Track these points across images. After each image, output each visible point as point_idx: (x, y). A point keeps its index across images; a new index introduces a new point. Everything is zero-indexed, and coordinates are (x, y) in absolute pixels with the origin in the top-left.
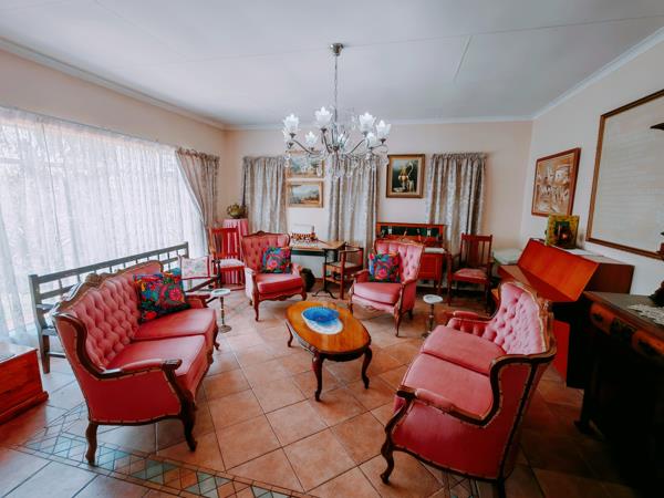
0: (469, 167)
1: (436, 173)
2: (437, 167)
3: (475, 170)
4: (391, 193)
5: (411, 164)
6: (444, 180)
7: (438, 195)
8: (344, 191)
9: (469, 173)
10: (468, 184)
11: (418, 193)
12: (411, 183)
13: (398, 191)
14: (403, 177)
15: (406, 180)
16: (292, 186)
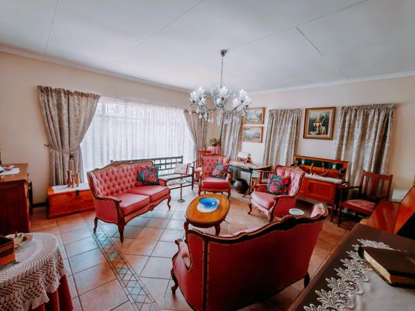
0: (376, 116)
1: (344, 121)
2: (345, 116)
3: (382, 118)
4: (308, 135)
5: (324, 114)
6: (351, 127)
7: (345, 138)
8: (275, 133)
9: (375, 121)
10: (374, 129)
11: (328, 136)
12: (324, 128)
13: (313, 134)
14: (318, 124)
15: (319, 126)
16: (245, 129)
